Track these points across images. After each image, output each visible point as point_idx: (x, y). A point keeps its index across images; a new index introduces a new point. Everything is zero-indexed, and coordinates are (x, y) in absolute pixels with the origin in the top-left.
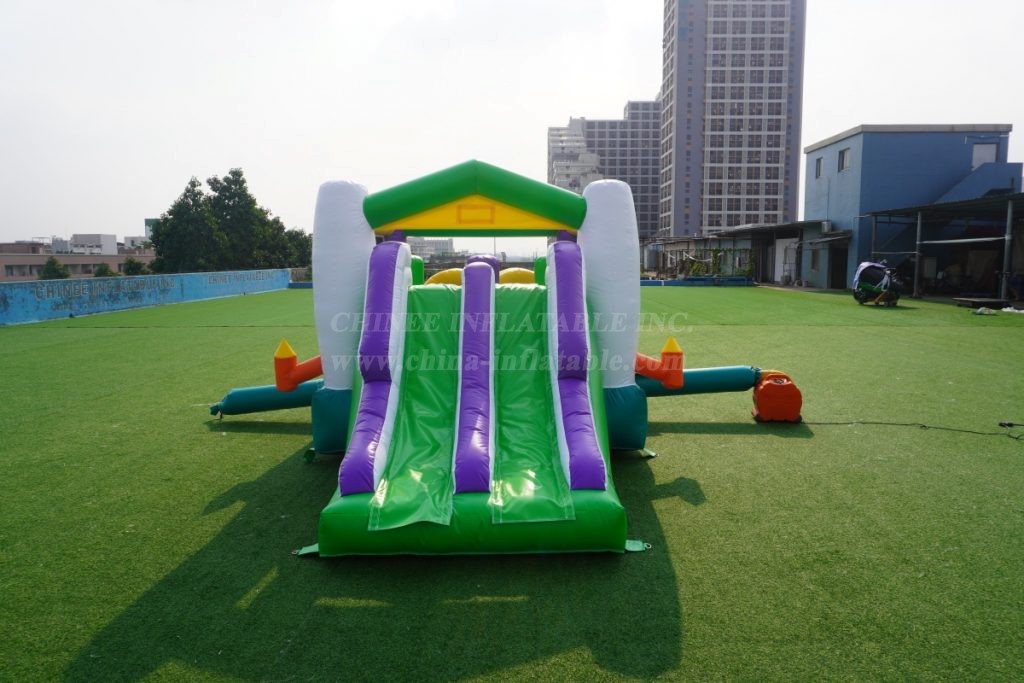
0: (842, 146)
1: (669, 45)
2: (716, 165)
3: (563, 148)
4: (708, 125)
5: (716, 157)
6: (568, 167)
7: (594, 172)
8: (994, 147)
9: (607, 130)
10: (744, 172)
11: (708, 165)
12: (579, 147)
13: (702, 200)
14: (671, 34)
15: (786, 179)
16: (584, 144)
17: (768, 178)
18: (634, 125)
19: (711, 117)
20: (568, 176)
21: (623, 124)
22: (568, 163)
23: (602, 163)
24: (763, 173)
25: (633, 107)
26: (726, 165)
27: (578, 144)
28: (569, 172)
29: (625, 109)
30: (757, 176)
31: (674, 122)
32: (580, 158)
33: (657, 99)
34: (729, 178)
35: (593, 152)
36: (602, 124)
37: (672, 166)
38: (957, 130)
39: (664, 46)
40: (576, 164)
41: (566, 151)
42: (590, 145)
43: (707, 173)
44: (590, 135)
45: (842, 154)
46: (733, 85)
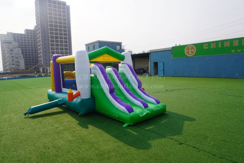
0: (94, 44)
1: (37, 16)
2: (53, 47)
3: (6, 40)
4: (50, 37)
5: (52, 45)
6: (8, 46)
7: (17, 47)
8: (119, 46)
9: (20, 36)
10: (60, 49)
11: (50, 47)
12: (11, 40)
13: (50, 55)
14: (38, 13)
15: (69, 51)
16: (13, 40)
17: (65, 50)
18: (28, 36)
19: (50, 35)
20: (9, 48)
21: (24, 35)
22: (9, 45)
23: (19, 45)
24: (64, 49)
25: (27, 31)
26: (55, 47)
27: (11, 39)
28: (9, 47)
29: (25, 31)
30: (63, 50)
31: (41, 36)
32: (12, 43)
33: (34, 29)
34: (56, 50)
35: (16, 42)
36: (18, 34)
37: (41, 47)
38: (114, 42)
39: (36, 16)
40: (11, 45)
41: (7, 41)
42: (15, 40)
43: (50, 49)
44: (14, 37)
45: (94, 46)
46: (55, 28)
